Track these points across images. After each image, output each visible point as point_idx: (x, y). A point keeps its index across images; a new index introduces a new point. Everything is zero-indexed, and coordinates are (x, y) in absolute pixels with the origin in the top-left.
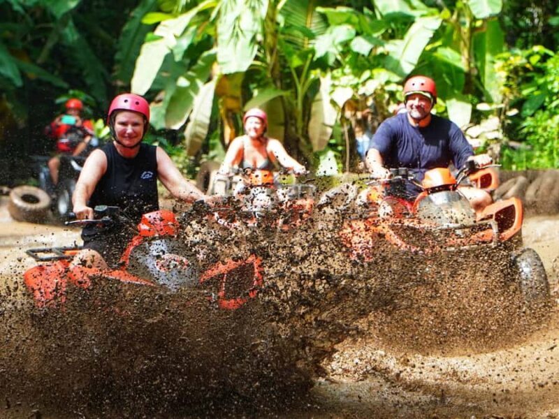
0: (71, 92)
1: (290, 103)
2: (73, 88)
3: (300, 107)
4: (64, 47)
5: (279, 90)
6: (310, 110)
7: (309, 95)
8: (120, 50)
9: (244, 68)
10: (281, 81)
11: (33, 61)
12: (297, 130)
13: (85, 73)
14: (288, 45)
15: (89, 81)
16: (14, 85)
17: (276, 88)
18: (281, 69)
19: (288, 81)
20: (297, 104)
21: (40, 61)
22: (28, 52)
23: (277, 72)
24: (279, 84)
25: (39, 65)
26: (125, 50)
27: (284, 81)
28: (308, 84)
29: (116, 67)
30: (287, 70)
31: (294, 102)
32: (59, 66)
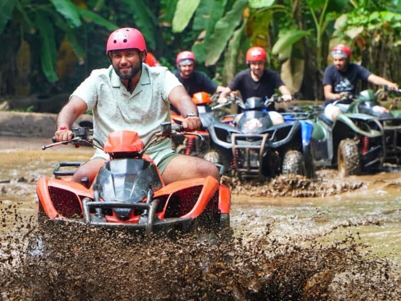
1: (311, 41)
3: (319, 44)
5: (301, 29)
6: (328, 46)
7: (328, 33)
10: (303, 22)
11: (91, 9)
12: (316, 64)
13: (135, 17)
17: (298, 28)
18: (303, 12)
19: (309, 21)
20: (316, 41)
23: (299, 14)
24: (300, 24)
25: (96, 12)
27: (305, 22)
28: (326, 24)
29: (162, 11)
30: (308, 13)
31: (314, 39)
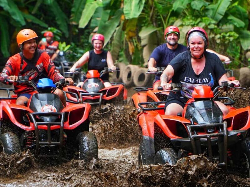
0: (49, 29)
1: (161, 34)
2: (50, 26)
4: (45, 5)
5: (155, 28)
8: (74, 6)
9: (137, 16)
10: (156, 23)
11: (30, 13)
13: (56, 18)
14: (159, 5)
15: (59, 22)
16: (21, 25)
17: (153, 27)
18: (156, 17)
19: (159, 23)
21: (33, 13)
22: (27, 8)
23: (154, 19)
25: (33, 15)
26: (77, 6)
27: (157, 23)
28: (169, 24)
29: (72, 15)
30: (159, 18)
32: (43, 15)
